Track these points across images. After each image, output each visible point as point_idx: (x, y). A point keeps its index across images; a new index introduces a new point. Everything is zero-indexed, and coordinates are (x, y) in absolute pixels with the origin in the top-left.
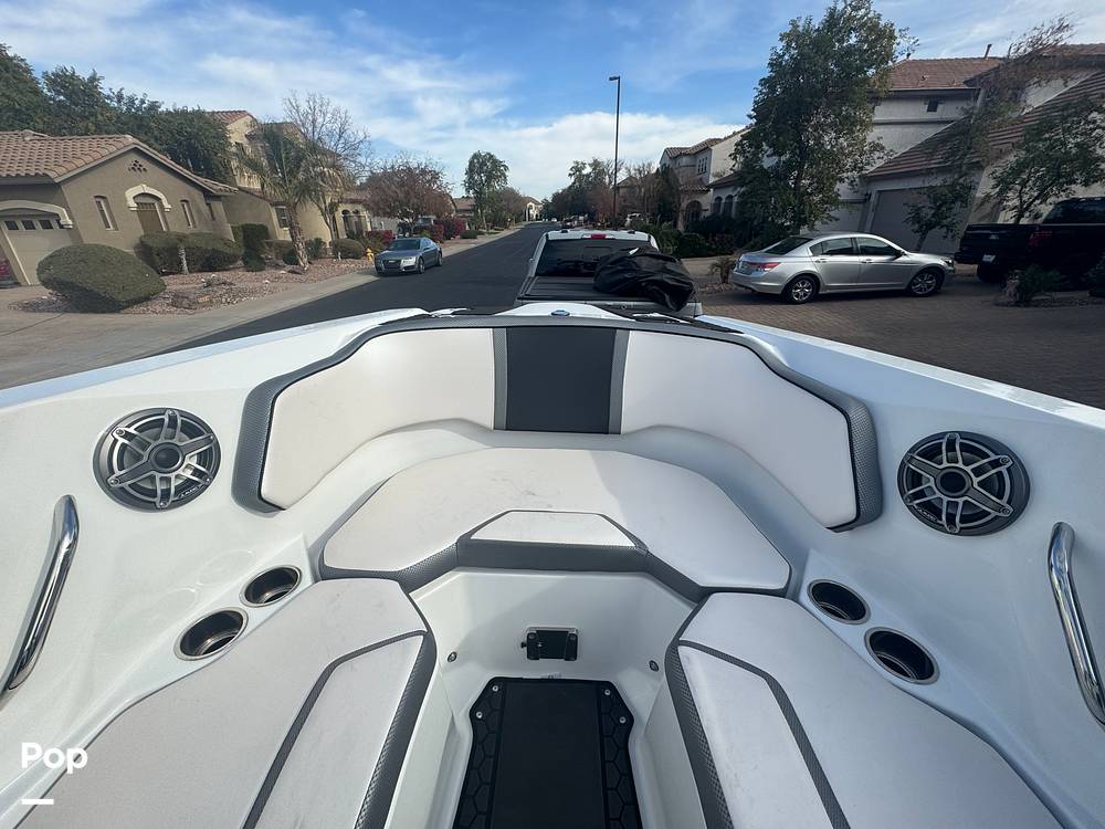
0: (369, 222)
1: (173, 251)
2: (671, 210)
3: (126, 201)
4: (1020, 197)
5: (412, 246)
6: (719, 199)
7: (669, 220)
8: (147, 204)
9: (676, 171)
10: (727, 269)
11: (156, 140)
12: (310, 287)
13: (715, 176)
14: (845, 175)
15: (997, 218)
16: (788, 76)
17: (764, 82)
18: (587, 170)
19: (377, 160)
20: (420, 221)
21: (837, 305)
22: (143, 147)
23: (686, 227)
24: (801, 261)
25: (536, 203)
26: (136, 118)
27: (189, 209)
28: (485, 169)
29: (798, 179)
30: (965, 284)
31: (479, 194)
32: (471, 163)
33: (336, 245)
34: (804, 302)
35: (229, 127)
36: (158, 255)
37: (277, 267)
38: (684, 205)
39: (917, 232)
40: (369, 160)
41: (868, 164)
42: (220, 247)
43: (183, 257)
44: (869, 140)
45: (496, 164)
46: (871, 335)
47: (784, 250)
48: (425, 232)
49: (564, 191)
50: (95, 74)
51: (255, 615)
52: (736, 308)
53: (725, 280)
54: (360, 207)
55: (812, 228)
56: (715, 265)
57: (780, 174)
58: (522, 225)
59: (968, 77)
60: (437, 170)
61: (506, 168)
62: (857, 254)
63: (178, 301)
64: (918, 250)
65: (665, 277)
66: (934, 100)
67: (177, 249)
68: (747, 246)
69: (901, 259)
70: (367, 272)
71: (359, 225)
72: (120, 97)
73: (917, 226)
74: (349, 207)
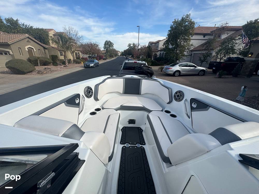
0: (81, 55)
1: (36, 61)
2: (150, 55)
3: (25, 49)
4: (220, 56)
5: (92, 62)
6: (161, 53)
7: (150, 58)
8: (30, 50)
9: (152, 47)
10: (162, 69)
11: (32, 35)
12: (69, 70)
13: (160, 48)
14: (186, 50)
15: (217, 60)
16: (174, 30)
17: (169, 31)
18: (132, 45)
19: (84, 41)
20: (93, 56)
21: (184, 77)
22: (30, 37)
23: (154, 59)
24: (177, 68)
25: (120, 52)
26: (27, 30)
27: (40, 51)
28: (108, 44)
29: (176, 51)
30: (209, 73)
31: (107, 50)
32: (105, 43)
33: (74, 61)
34: (177, 76)
35: (49, 33)
36: (33, 62)
37: (60, 65)
38: (153, 54)
39: (200, 62)
40: (82, 42)
41: (190, 48)
42: (47, 60)
43: (39, 62)
44: (190, 43)
45: (111, 43)
46: (190, 83)
47: (173, 65)
48: (95, 58)
49: (126, 50)
50: (18, 19)
51: (97, 112)
52: (164, 77)
53: (162, 71)
54: (79, 52)
55: (179, 61)
56: (160, 68)
57: (173, 50)
58: (117, 57)
59: (211, 31)
60: (98, 44)
61: (113, 44)
62: (188, 67)
63: (39, 72)
64: (200, 66)
65: (149, 71)
66: (204, 35)
67: (37, 60)
68: (166, 64)
69: (196, 68)
70: (82, 67)
71: (79, 56)
72: (23, 25)
73: (200, 61)
74: (77, 52)
